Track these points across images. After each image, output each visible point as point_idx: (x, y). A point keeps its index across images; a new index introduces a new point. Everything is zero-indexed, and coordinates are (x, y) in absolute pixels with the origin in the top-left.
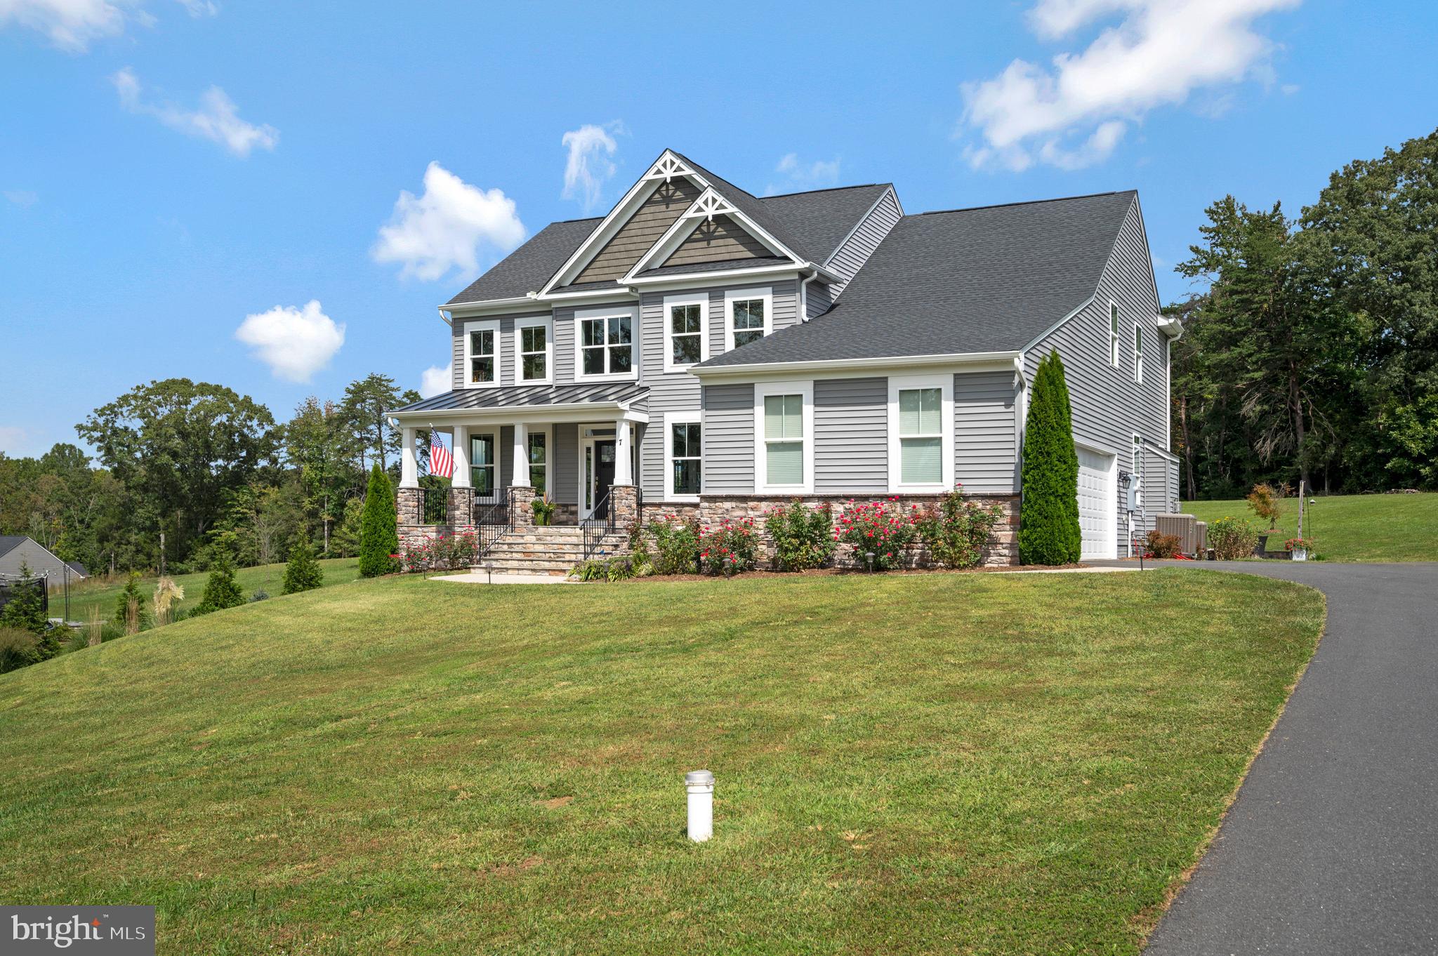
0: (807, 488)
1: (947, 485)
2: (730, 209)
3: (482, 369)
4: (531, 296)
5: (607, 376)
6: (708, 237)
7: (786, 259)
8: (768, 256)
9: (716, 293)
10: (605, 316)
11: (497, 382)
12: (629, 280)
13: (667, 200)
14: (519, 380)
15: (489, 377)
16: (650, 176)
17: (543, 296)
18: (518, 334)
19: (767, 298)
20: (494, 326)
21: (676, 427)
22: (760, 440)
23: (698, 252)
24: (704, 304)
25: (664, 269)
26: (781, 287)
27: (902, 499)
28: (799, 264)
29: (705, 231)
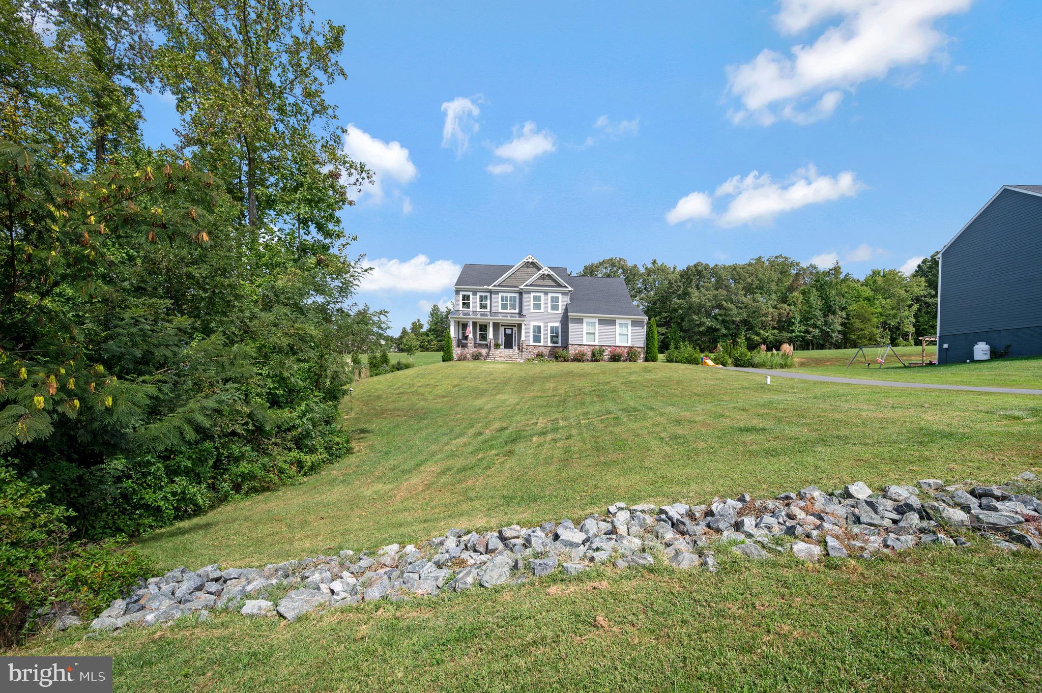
0: (596, 343)
1: (629, 345)
2: (552, 273)
3: (466, 305)
4: (485, 287)
5: (508, 311)
6: (544, 279)
7: (566, 287)
8: (560, 286)
9: (546, 293)
10: (509, 295)
11: (471, 309)
12: (522, 287)
13: (528, 267)
14: (478, 309)
15: (468, 307)
16: (525, 260)
17: (490, 287)
18: (478, 297)
19: (560, 295)
20: (471, 294)
21: (534, 326)
22: (585, 332)
23: (541, 282)
24: (542, 295)
25: (531, 285)
26: (564, 294)
27: (619, 347)
28: (570, 289)
29: (543, 277)
